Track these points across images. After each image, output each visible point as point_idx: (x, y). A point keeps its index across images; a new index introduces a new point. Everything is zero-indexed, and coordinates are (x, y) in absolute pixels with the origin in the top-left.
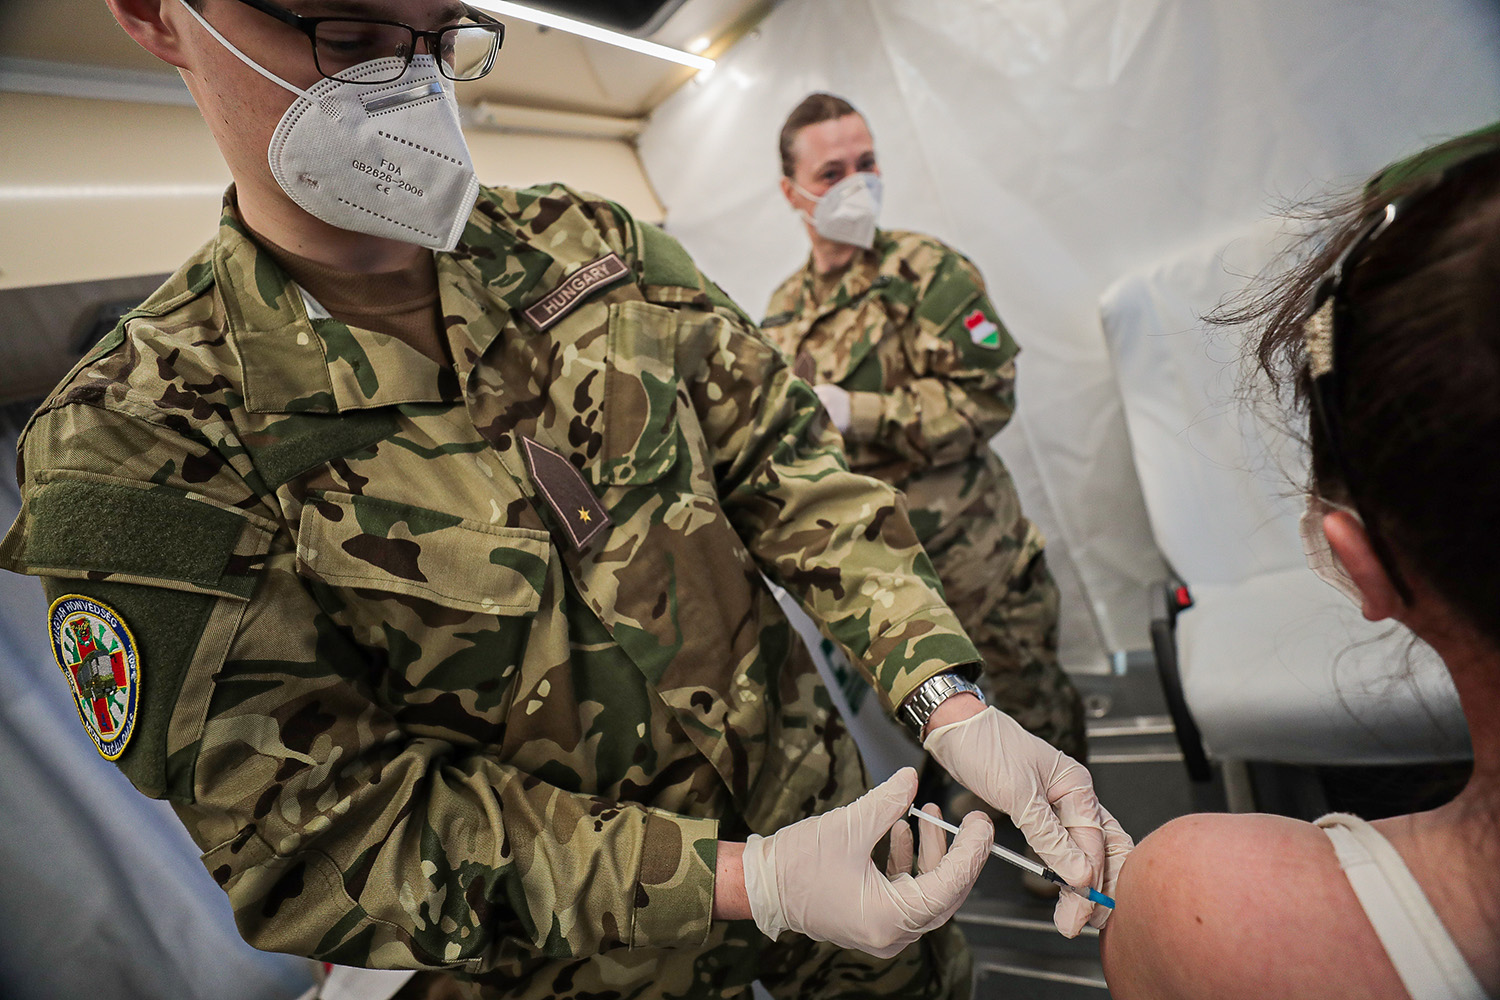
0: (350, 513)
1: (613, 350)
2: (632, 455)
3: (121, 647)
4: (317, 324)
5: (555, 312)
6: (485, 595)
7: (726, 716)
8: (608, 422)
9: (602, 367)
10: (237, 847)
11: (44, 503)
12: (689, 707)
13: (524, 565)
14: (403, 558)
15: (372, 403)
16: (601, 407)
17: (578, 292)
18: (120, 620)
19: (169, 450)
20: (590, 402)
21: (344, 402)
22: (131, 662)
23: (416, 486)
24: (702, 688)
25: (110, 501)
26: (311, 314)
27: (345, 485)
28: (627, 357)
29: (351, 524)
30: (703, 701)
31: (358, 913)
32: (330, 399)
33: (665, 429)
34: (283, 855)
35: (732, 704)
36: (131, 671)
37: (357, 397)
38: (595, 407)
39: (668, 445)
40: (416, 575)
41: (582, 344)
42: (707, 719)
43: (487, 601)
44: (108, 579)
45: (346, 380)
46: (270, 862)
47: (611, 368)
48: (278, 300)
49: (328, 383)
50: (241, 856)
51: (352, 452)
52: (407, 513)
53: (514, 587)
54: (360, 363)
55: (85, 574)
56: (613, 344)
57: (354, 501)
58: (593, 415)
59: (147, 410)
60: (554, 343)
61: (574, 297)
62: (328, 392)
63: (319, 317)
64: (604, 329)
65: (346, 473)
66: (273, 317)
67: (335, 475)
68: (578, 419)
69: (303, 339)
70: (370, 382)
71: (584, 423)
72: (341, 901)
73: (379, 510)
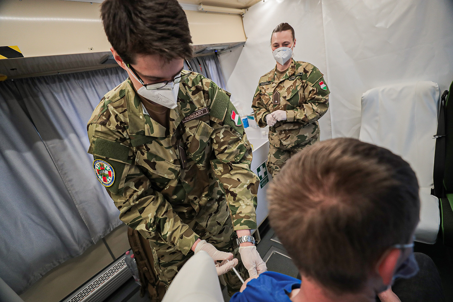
0: (146, 154)
1: (196, 132)
2: (193, 154)
3: (111, 170)
4: (145, 115)
5: (187, 120)
6: (165, 174)
7: (199, 201)
8: (190, 146)
9: (193, 135)
10: (124, 203)
11: (97, 142)
12: (193, 199)
13: (174, 171)
14: (153, 165)
15: (152, 135)
16: (190, 143)
17: (194, 117)
18: (111, 166)
19: (117, 136)
20: (188, 141)
21: (147, 134)
22: (113, 174)
23: (158, 152)
24: (196, 196)
25: (109, 145)
26: (144, 113)
27: (146, 149)
28: (198, 135)
29: (145, 156)
30: (195, 198)
31: (141, 217)
32: (144, 132)
33: (201, 152)
34: (131, 206)
35: (200, 200)
36: (113, 175)
37: (149, 134)
38: (189, 142)
39: (200, 155)
40: (155, 169)
41: (191, 128)
42: (195, 202)
43: (166, 175)
44: (109, 159)
45: (148, 130)
46: (129, 206)
47: (194, 136)
48: (138, 107)
49: (144, 128)
50: (125, 204)
51: (148, 143)
52: (156, 157)
53: (171, 174)
54: (151, 126)
55: (105, 157)
56: (197, 131)
57: (147, 152)
58: (188, 143)
59: (114, 129)
60: (185, 126)
61: (192, 118)
62: (144, 130)
63: (145, 114)
64: (196, 127)
65: (146, 147)
66: (136, 110)
67: (144, 147)
68: (186, 142)
69: (141, 117)
70: (152, 131)
71: (187, 144)
72: (138, 214)
73: (151, 155)
